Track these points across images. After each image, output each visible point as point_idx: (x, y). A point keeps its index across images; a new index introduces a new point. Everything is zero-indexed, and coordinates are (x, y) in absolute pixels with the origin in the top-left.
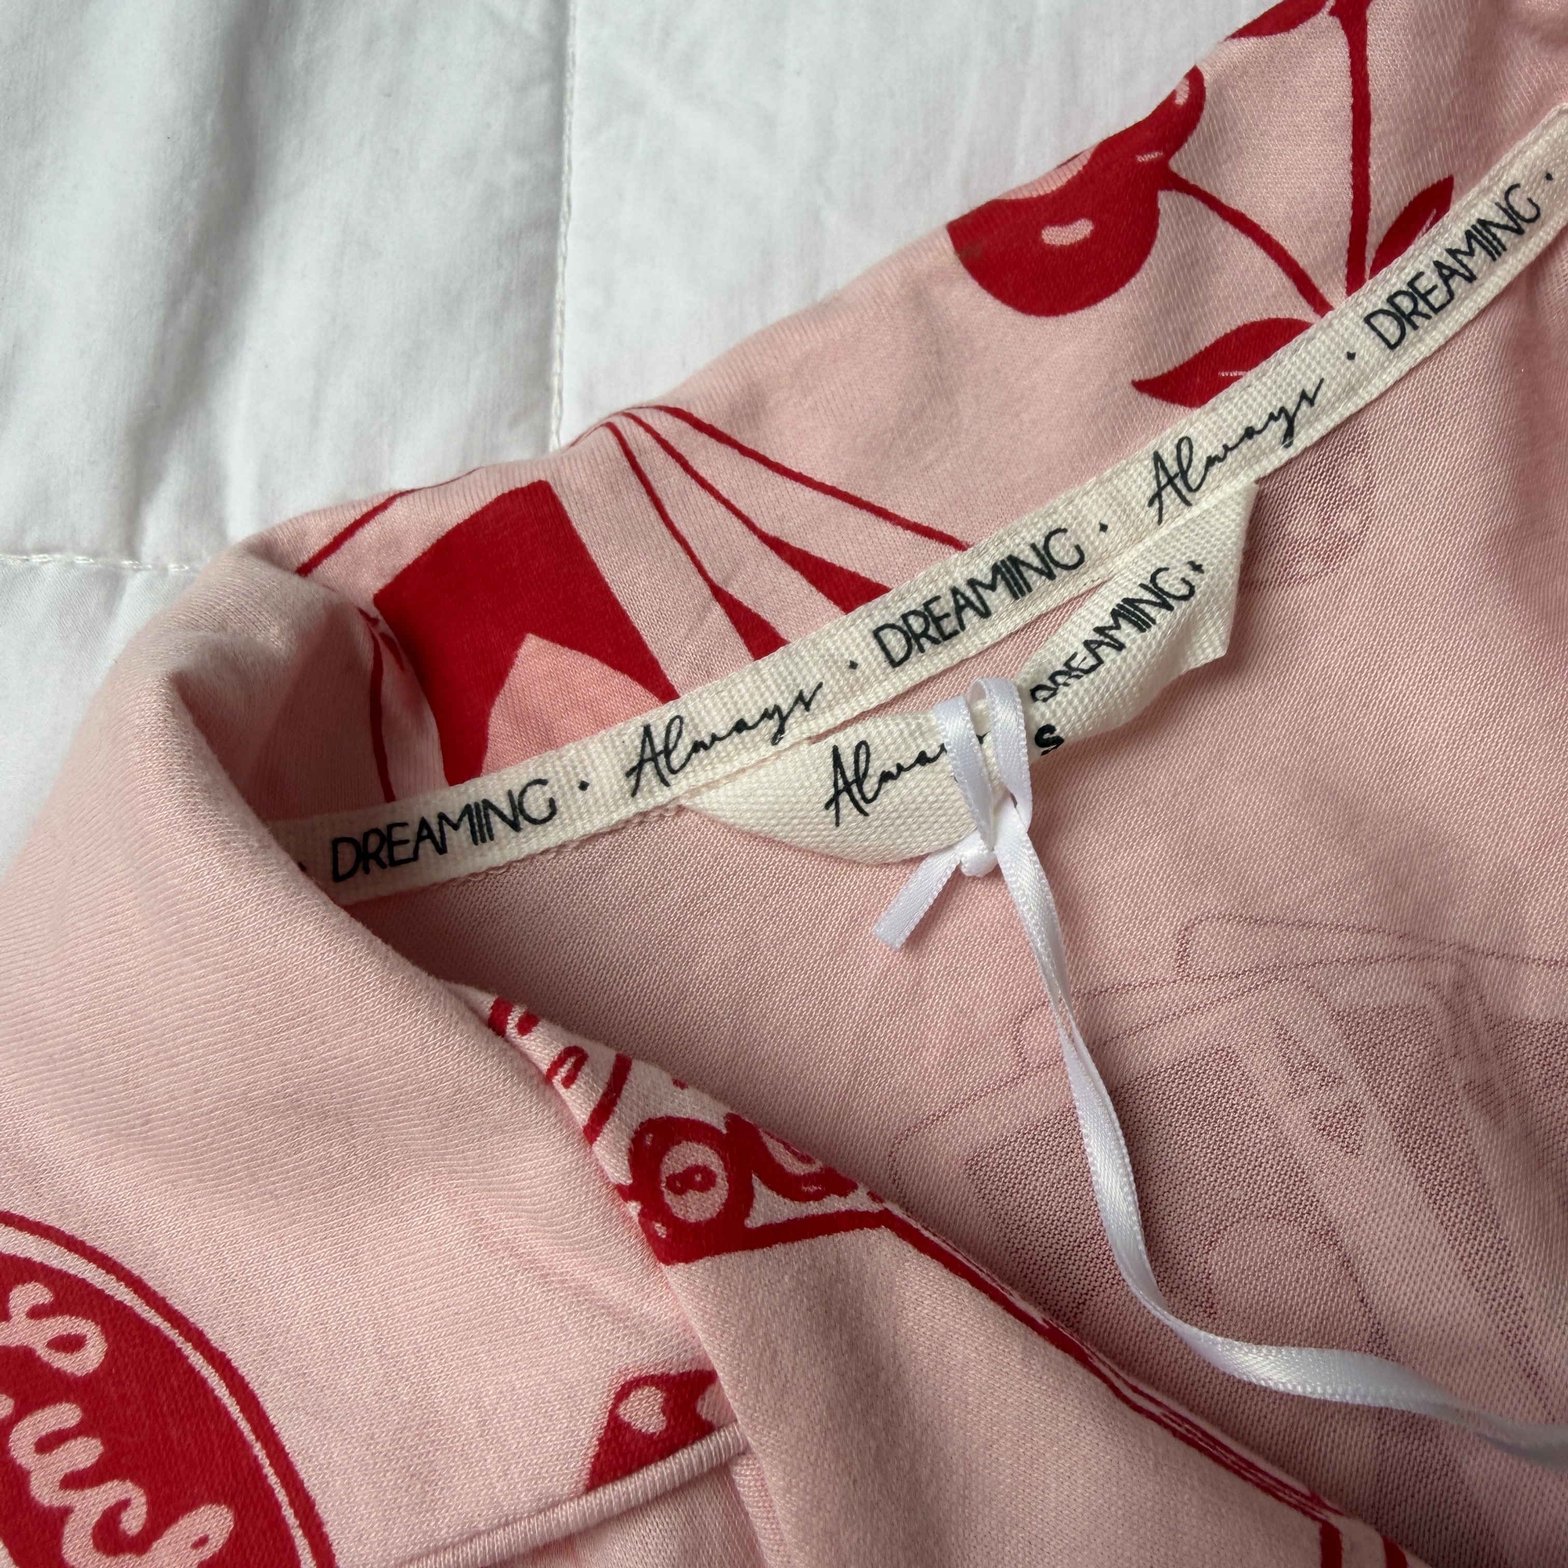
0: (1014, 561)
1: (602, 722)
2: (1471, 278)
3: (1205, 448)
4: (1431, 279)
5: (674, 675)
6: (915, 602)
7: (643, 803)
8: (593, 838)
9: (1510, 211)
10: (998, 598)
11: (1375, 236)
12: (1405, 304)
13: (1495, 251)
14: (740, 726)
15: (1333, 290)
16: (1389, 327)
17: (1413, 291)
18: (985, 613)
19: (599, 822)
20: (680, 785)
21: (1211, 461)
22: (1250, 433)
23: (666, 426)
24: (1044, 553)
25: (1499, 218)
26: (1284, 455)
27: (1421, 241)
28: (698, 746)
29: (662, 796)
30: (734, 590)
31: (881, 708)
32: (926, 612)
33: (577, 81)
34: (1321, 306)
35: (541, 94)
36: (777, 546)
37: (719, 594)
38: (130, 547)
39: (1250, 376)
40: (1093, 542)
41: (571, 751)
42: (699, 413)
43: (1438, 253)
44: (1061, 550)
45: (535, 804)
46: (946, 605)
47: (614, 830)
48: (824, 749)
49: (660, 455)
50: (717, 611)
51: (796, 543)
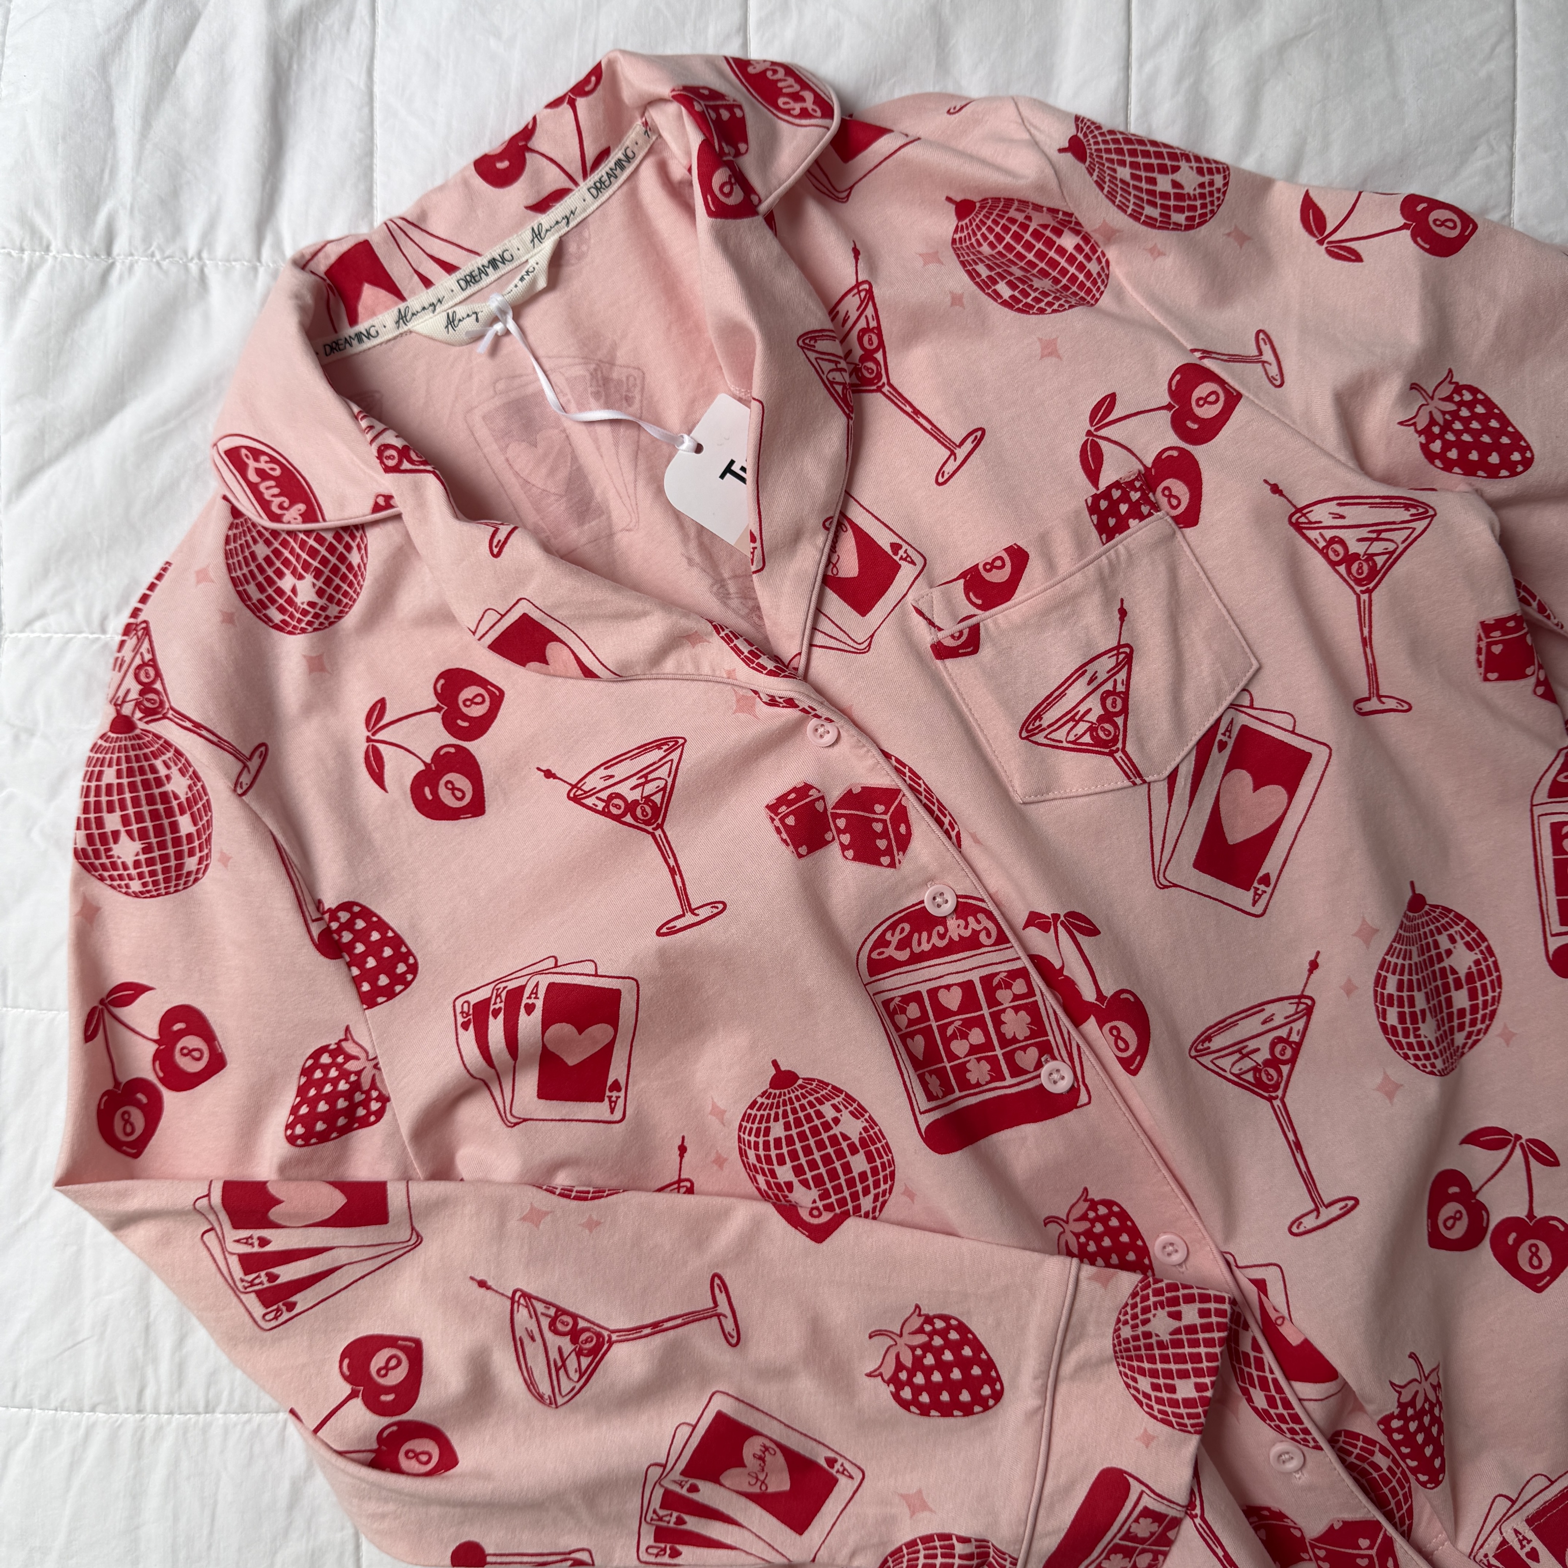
0: (494, 259)
1: (387, 308)
2: (616, 177)
3: (546, 226)
4: (605, 178)
5: (405, 294)
6: (468, 272)
7: (401, 330)
8: (389, 340)
9: (626, 156)
10: (490, 270)
11: (589, 165)
12: (598, 185)
13: (623, 168)
14: (424, 308)
15: (579, 179)
16: (594, 191)
17: (600, 181)
18: (487, 274)
19: (390, 336)
20: (410, 326)
21: (547, 231)
22: (557, 223)
23: (401, 223)
24: (502, 257)
25: (623, 157)
26: (566, 229)
27: (603, 165)
28: (413, 314)
29: (405, 328)
30: (421, 270)
31: (460, 303)
32: (471, 275)
33: (377, 105)
34: (576, 184)
35: (366, 110)
36: (432, 257)
37: (416, 272)
38: (259, 260)
39: (558, 205)
40: (515, 253)
41: (380, 317)
42: (409, 219)
43: (607, 169)
44: (507, 256)
45: (373, 332)
46: (477, 272)
47: (395, 338)
48: (445, 314)
49: (399, 231)
50: (416, 276)
51: (437, 256)
